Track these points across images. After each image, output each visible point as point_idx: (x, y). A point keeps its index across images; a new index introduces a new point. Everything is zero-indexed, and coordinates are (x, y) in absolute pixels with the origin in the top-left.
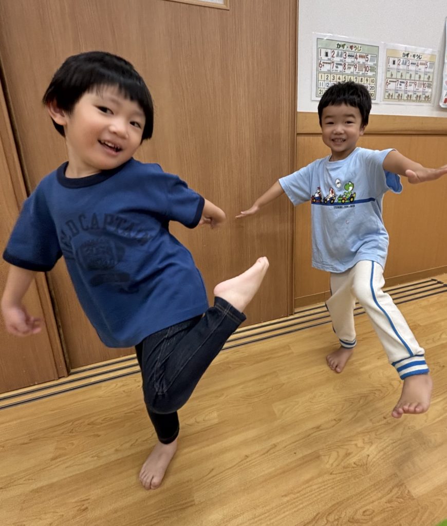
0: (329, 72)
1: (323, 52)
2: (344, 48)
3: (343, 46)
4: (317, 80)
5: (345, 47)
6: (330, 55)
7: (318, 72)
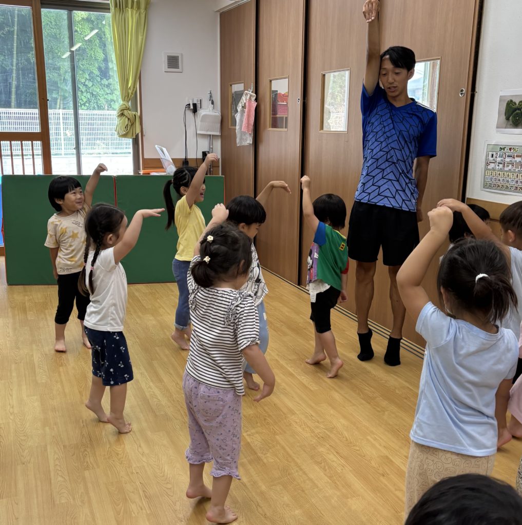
0: (494, 169)
1: (490, 153)
2: (504, 150)
3: (504, 149)
4: (485, 175)
5: (506, 149)
6: (494, 156)
7: (486, 169)
